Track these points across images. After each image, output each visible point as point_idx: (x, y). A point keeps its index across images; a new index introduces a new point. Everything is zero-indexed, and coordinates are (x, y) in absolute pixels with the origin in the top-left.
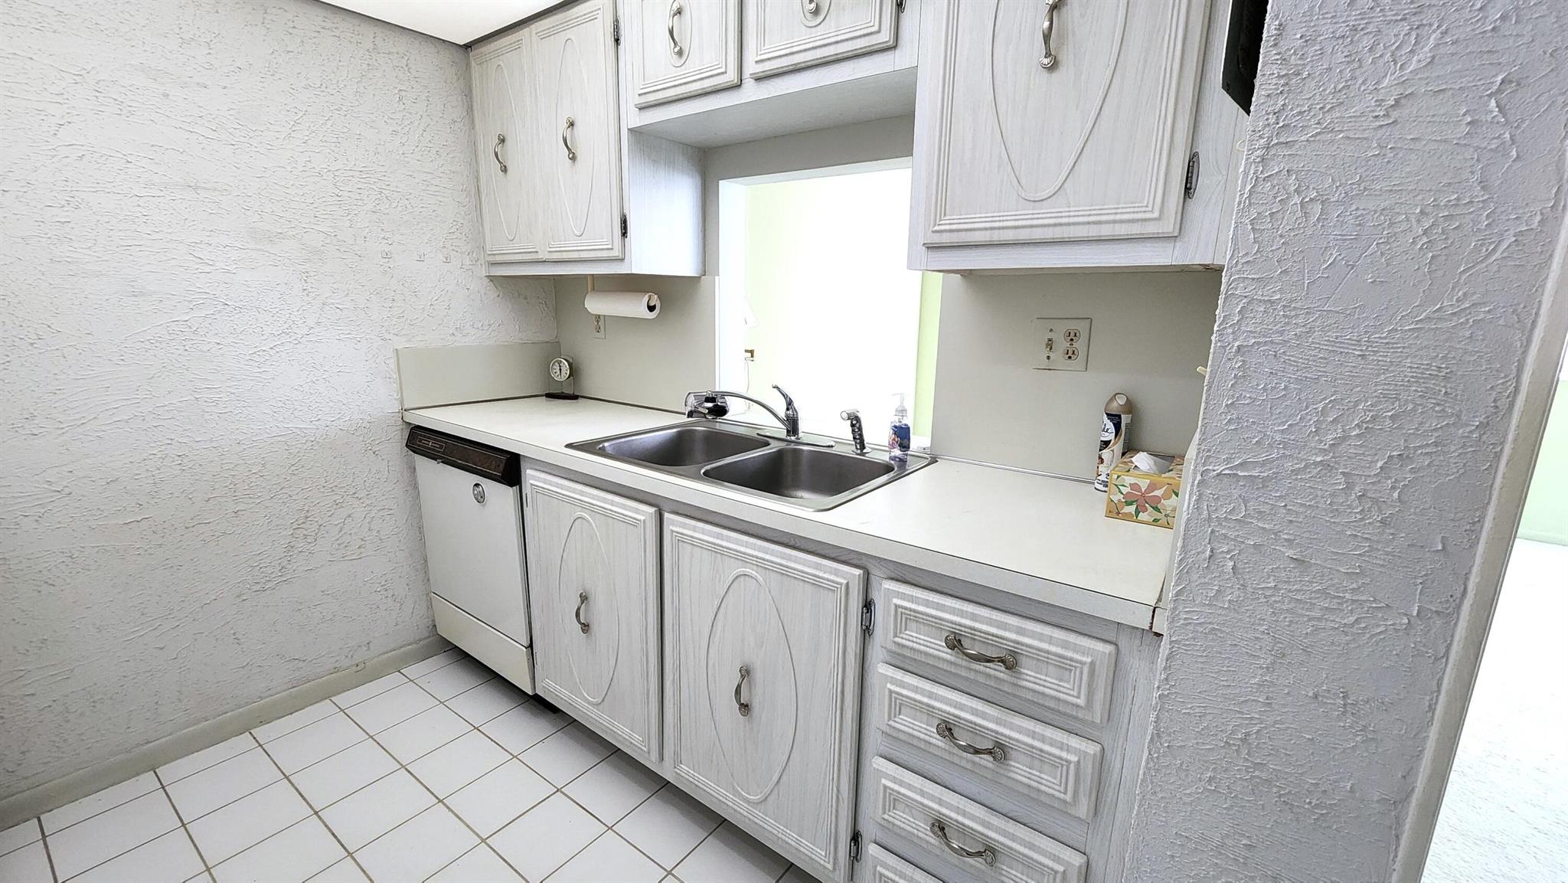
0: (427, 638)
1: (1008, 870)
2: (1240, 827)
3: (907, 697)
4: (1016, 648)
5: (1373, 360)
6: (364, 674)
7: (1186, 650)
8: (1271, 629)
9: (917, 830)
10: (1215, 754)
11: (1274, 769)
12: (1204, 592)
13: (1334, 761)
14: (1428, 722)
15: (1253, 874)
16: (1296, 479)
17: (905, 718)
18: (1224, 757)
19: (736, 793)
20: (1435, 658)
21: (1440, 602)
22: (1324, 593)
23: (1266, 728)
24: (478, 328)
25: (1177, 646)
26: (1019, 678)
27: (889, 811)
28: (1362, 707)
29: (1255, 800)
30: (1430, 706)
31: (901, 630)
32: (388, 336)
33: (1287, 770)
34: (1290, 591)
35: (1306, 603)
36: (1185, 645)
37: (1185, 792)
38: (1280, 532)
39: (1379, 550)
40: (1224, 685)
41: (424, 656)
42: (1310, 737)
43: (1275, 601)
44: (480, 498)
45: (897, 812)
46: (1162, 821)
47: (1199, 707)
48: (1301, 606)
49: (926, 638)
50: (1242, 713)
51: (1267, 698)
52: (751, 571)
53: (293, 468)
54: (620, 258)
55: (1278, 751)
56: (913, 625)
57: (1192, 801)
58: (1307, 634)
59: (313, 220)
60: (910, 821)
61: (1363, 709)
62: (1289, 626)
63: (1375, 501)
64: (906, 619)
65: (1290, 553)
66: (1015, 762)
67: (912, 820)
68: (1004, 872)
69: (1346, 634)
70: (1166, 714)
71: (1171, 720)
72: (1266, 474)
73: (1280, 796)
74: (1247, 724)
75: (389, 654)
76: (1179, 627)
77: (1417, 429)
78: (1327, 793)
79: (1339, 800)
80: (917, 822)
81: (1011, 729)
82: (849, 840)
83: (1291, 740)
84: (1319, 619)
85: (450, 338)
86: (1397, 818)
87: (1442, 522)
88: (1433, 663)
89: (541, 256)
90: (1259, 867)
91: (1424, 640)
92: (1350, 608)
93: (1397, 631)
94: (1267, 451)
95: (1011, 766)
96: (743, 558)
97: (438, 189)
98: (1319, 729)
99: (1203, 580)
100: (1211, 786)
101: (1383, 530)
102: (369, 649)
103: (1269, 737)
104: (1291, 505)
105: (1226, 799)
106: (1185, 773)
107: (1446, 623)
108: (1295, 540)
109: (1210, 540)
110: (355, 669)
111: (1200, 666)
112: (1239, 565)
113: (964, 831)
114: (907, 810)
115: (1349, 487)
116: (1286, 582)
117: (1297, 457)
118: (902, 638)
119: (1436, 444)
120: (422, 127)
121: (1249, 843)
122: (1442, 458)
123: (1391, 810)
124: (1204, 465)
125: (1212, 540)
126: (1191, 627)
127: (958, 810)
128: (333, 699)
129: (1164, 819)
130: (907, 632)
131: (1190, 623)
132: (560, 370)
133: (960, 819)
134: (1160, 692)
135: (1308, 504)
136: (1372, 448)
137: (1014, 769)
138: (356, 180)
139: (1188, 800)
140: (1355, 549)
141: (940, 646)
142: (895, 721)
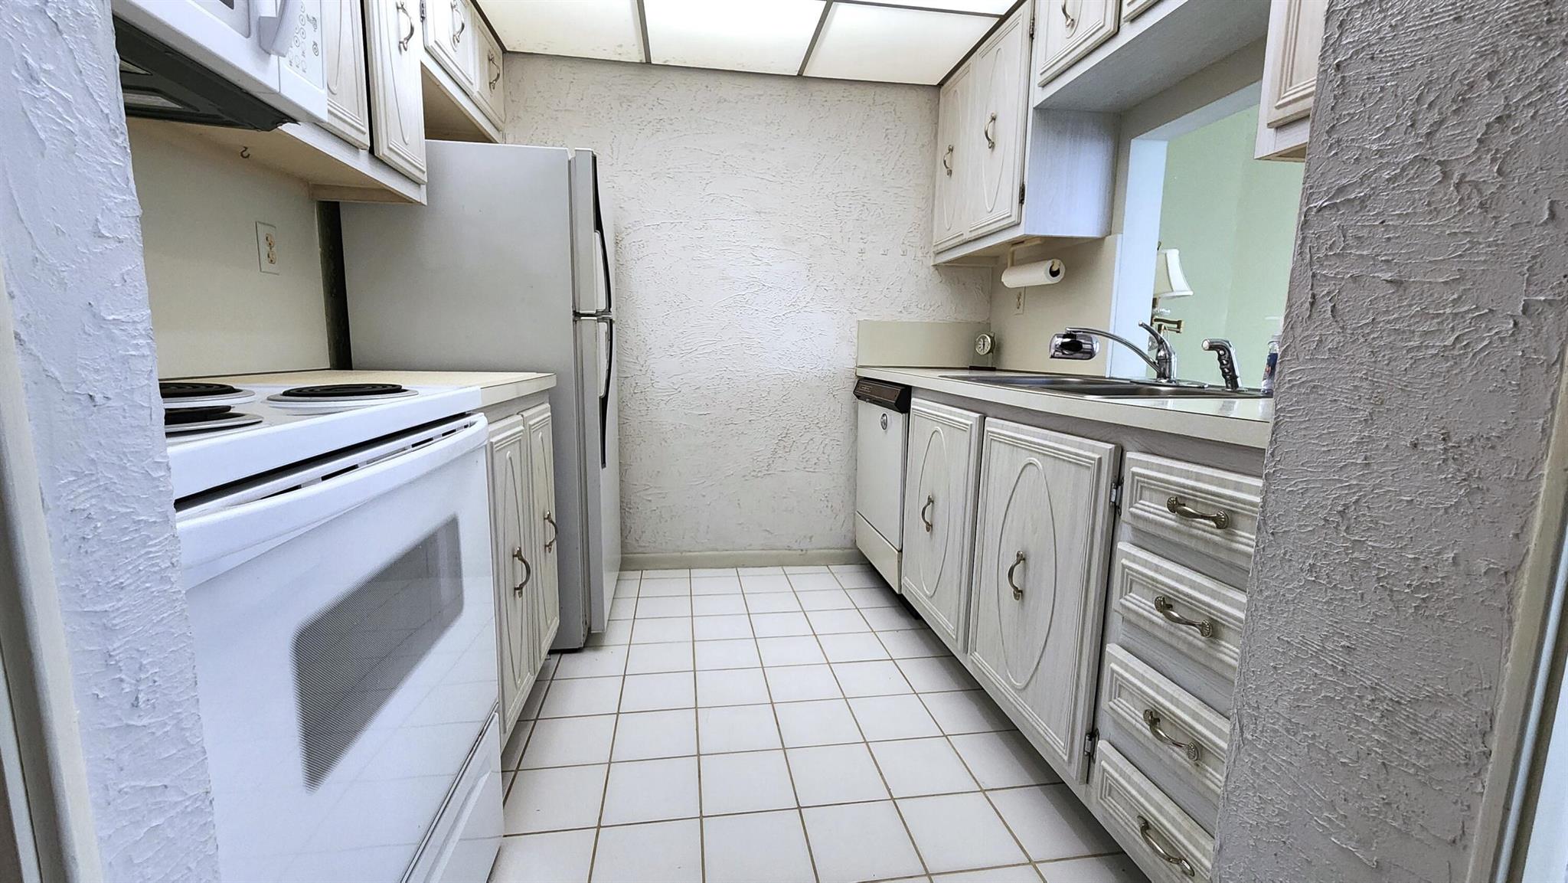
0: (850, 548)
1: (1213, 772)
2: (1338, 626)
3: (1137, 572)
4: (1233, 506)
5: (1469, 19)
6: (805, 560)
7: (1291, 417)
8: (1369, 373)
9: (1136, 720)
10: (1316, 538)
11: (1373, 547)
12: (1307, 345)
13: (1436, 527)
14: (1543, 454)
15: (1352, 686)
16: (1394, 188)
17: (1134, 596)
18: (1325, 539)
19: (1007, 680)
20: (1548, 365)
21: (1552, 288)
22: (1424, 314)
23: (1365, 496)
24: (921, 308)
25: (1282, 414)
26: (1232, 541)
27: (1115, 698)
28: (1465, 449)
29: (1354, 589)
30: (1543, 430)
31: (1136, 500)
32: (855, 311)
33: (1385, 546)
34: (1389, 322)
35: (1404, 332)
36: (1290, 412)
37: (1288, 587)
38: (1378, 255)
39: (1480, 244)
40: (1324, 452)
41: (847, 561)
42: (1409, 499)
43: (1374, 338)
44: (885, 425)
45: (1122, 700)
46: (1267, 626)
47: (1301, 481)
48: (1400, 337)
49: (1156, 506)
50: (1341, 481)
51: (1366, 459)
52: (1036, 460)
53: (784, 398)
54: (1016, 222)
55: (1377, 523)
56: (1146, 493)
57: (1295, 598)
58: (1406, 369)
59: (819, 229)
60: (1130, 710)
61: (1467, 453)
62: (1388, 364)
63: (1476, 185)
64: (1141, 487)
65: (1388, 276)
66: (1226, 642)
67: (1133, 709)
68: (1208, 775)
69: (1446, 359)
70: (1273, 496)
71: (1277, 503)
72: (1362, 194)
73: (1379, 580)
74: (1347, 494)
75: (822, 551)
76: (1284, 392)
77: (1518, 80)
78: (1430, 571)
79: (1442, 578)
80: (1137, 712)
81: (1224, 602)
82: (1084, 734)
83: (1391, 506)
84: (1419, 348)
85: (898, 315)
86: (1509, 595)
87: (1551, 183)
88: (1547, 372)
89: (967, 236)
90: (1358, 677)
91: (1535, 344)
92: (1451, 326)
93: (1502, 340)
94: (1366, 167)
95: (1222, 645)
96: (1030, 447)
97: (904, 199)
98: (1419, 488)
99: (1306, 334)
100: (1311, 576)
101: (1485, 217)
102: (811, 541)
103: (1368, 507)
104: (1389, 220)
105: (1326, 591)
106: (1288, 564)
107: (1561, 313)
108: (1393, 260)
109: (1312, 285)
110: (800, 552)
111: (1303, 433)
112: (1339, 307)
113: (1177, 723)
114: (1130, 698)
115: (1446, 175)
116: (1385, 312)
117: (1393, 163)
118: (1137, 508)
119: (1541, 89)
120: (898, 154)
121: (1348, 644)
122: (1548, 104)
123: (1502, 585)
124: (1307, 204)
125: (1315, 286)
126: (1294, 391)
127: (1172, 699)
128: (784, 568)
129: (1268, 623)
130: (1141, 502)
131: (1293, 386)
132: (984, 345)
133: (1173, 708)
134: (1267, 471)
135: (1405, 213)
136: (1470, 122)
137: (1226, 650)
138: (848, 198)
139: (1290, 597)
140: (1455, 251)
141: (1163, 511)
142: (1127, 600)
